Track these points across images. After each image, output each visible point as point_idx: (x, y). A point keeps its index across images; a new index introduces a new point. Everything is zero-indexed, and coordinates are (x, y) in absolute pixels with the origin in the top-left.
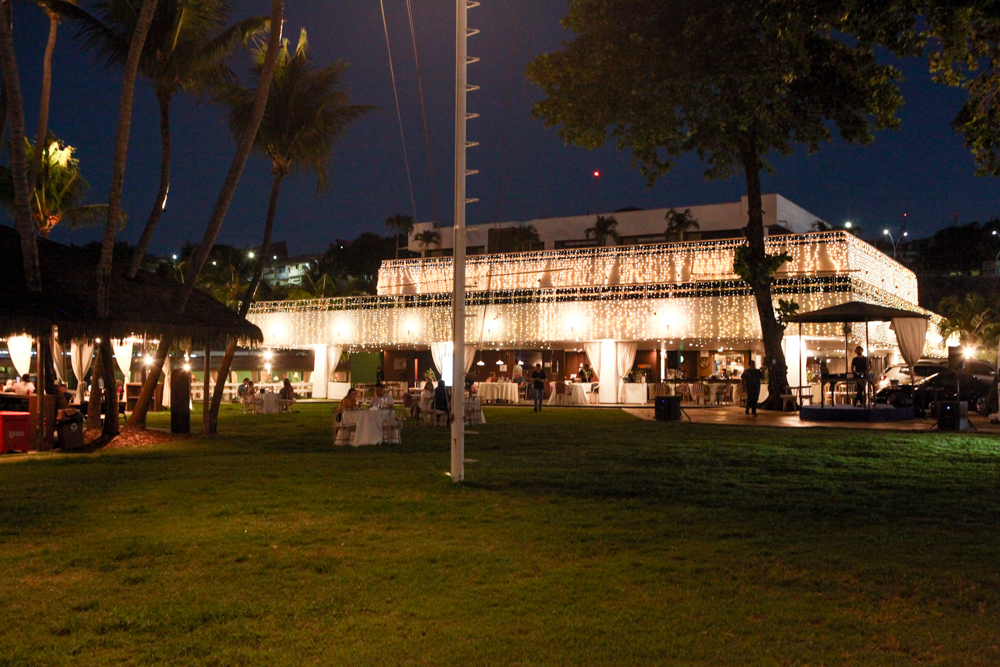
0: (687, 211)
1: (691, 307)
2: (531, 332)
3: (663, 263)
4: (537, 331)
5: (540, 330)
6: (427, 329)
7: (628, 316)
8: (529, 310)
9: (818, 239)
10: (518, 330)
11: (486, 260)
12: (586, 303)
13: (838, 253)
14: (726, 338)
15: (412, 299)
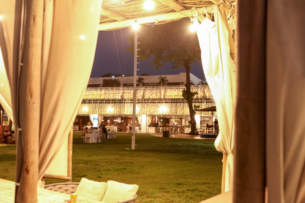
0: (165, 77)
1: (169, 106)
2: (122, 112)
3: (158, 92)
4: (124, 111)
5: (125, 111)
6: (90, 110)
7: (151, 108)
8: (122, 105)
9: (202, 87)
10: (118, 111)
11: (104, 89)
12: (139, 104)
13: (208, 91)
14: (179, 115)
15: (86, 101)
